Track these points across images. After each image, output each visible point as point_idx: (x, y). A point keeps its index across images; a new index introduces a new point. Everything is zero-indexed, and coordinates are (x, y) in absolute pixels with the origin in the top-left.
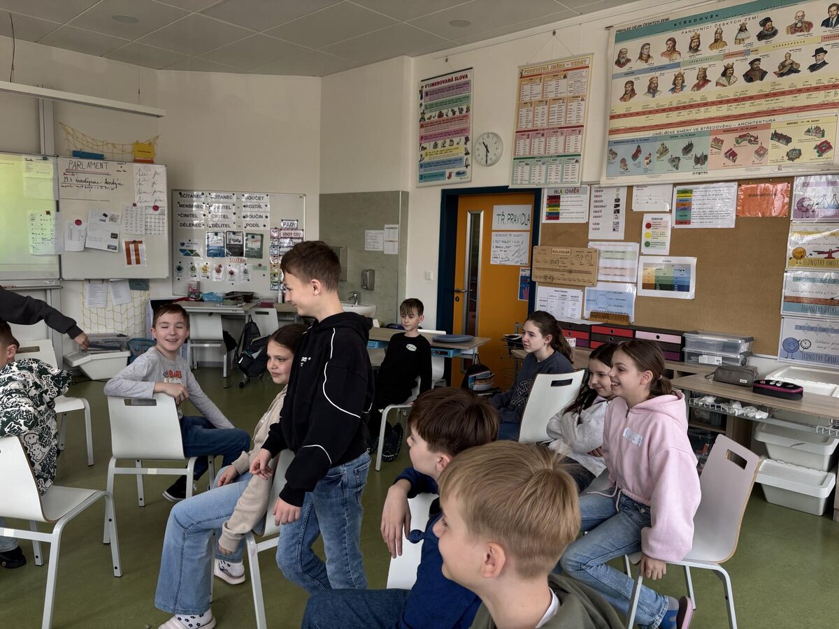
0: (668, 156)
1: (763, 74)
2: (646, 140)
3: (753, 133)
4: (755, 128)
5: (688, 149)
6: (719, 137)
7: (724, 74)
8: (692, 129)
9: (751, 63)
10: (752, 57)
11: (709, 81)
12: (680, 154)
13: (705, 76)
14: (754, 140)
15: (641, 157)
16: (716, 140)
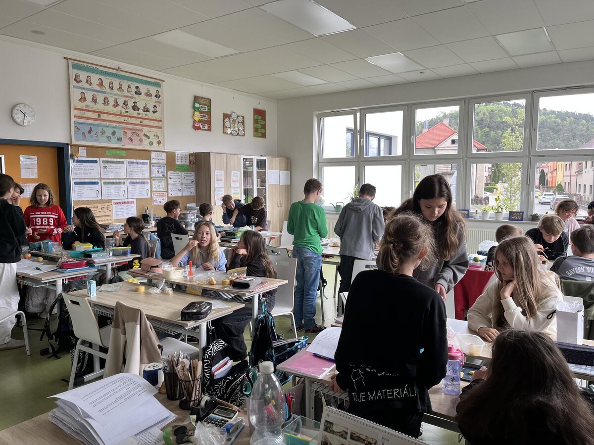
0: (105, 135)
1: (138, 109)
2: (94, 125)
3: (137, 132)
4: (138, 130)
5: (114, 133)
6: (125, 131)
7: (124, 104)
8: (114, 125)
9: (134, 103)
10: (134, 101)
11: (118, 105)
12: (111, 135)
13: (117, 102)
14: (138, 135)
15: (93, 133)
16: (124, 132)
